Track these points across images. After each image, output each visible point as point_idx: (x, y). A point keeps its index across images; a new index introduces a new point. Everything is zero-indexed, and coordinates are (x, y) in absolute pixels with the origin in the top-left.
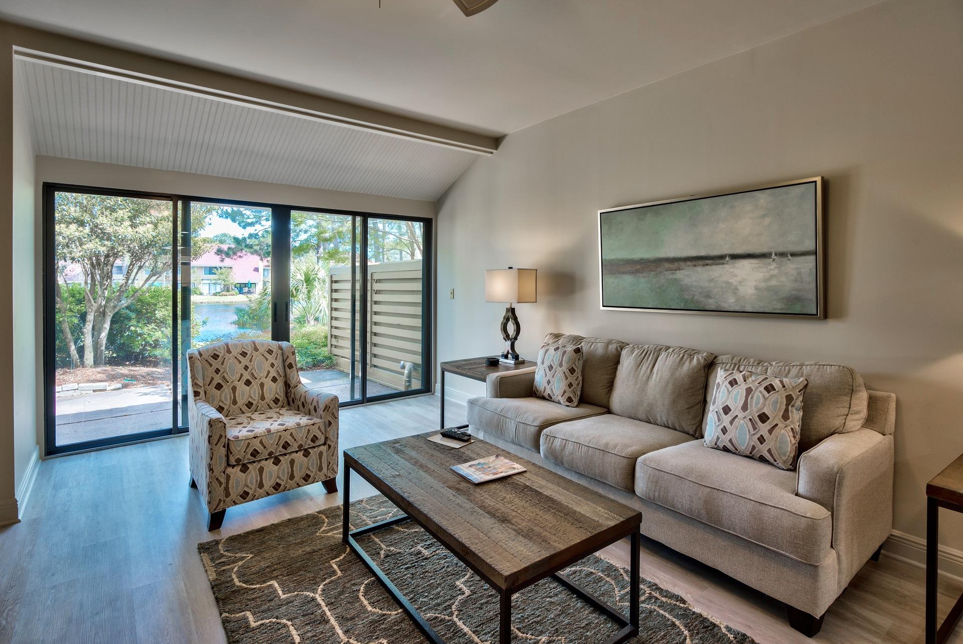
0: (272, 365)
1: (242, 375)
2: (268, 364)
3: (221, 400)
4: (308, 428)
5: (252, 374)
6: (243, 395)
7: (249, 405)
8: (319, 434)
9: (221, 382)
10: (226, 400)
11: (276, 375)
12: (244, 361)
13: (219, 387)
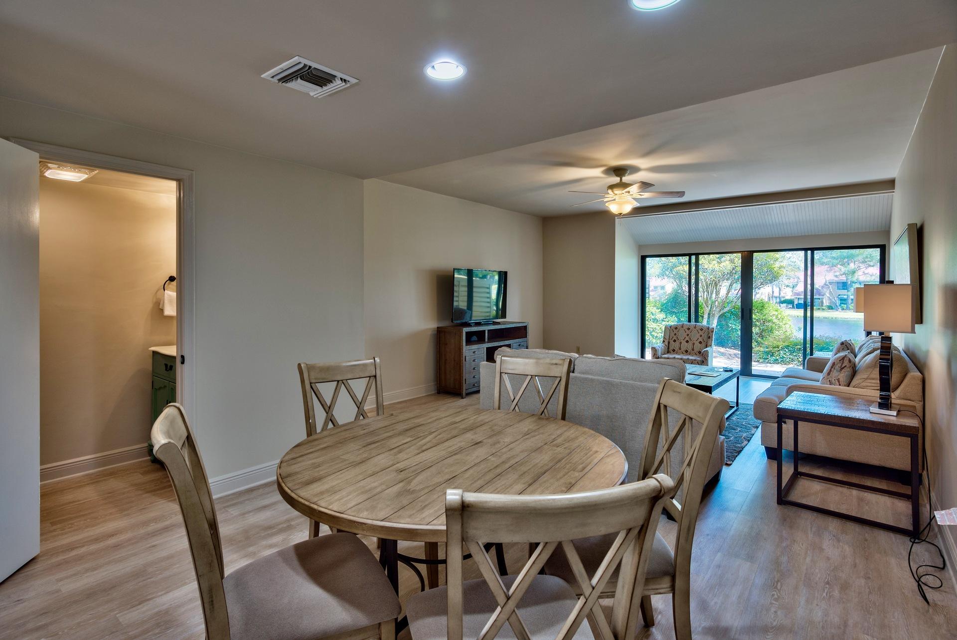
0: (701, 336)
1: (685, 338)
2: (699, 335)
3: (674, 347)
5: (690, 338)
6: (684, 346)
10: (677, 347)
11: (702, 341)
12: (688, 332)
13: (675, 341)
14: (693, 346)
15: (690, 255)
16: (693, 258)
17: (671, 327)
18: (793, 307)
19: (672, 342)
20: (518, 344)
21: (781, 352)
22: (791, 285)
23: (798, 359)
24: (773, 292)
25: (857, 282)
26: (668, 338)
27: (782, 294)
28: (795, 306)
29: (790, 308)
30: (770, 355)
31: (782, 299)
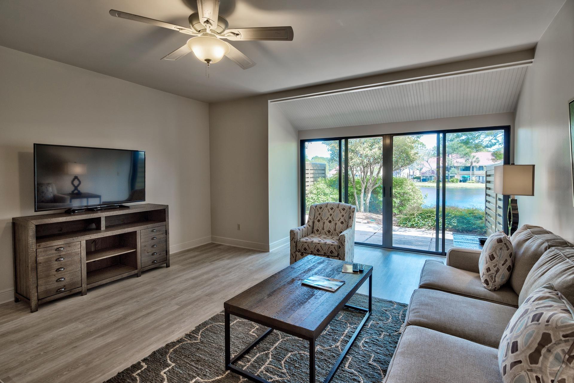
0: (343, 216)
1: (328, 218)
2: (341, 215)
3: (318, 227)
4: (329, 246)
5: (333, 218)
6: (327, 227)
7: (329, 232)
8: (334, 251)
9: (320, 219)
10: (320, 227)
11: (343, 221)
12: (331, 212)
13: (319, 221)
14: (336, 226)
15: (340, 139)
16: (343, 141)
17: (316, 207)
18: (420, 181)
19: (316, 222)
20: (151, 229)
21: (416, 219)
22: (419, 169)
23: (428, 224)
24: (410, 172)
25: (453, 167)
26: (313, 218)
27: (415, 174)
28: (421, 180)
29: (419, 181)
30: (408, 223)
31: (415, 177)
